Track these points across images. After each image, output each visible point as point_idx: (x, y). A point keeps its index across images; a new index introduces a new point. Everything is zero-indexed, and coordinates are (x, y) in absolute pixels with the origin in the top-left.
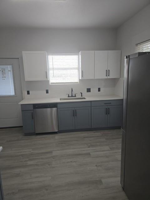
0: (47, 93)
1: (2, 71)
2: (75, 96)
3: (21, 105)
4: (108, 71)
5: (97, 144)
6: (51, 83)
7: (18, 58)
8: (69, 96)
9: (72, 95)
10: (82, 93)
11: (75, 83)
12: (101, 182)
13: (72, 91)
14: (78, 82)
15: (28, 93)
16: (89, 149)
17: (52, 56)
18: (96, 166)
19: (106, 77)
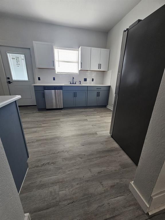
0: (54, 80)
1: (16, 59)
2: (75, 84)
3: (34, 86)
4: (100, 65)
5: (92, 115)
6: (57, 72)
7: (30, 49)
8: (71, 83)
9: (73, 83)
10: (80, 82)
11: (75, 73)
12: (96, 134)
13: (73, 78)
14: (77, 73)
15: (39, 79)
16: (86, 117)
17: (58, 49)
18: (92, 126)
19: (98, 70)
